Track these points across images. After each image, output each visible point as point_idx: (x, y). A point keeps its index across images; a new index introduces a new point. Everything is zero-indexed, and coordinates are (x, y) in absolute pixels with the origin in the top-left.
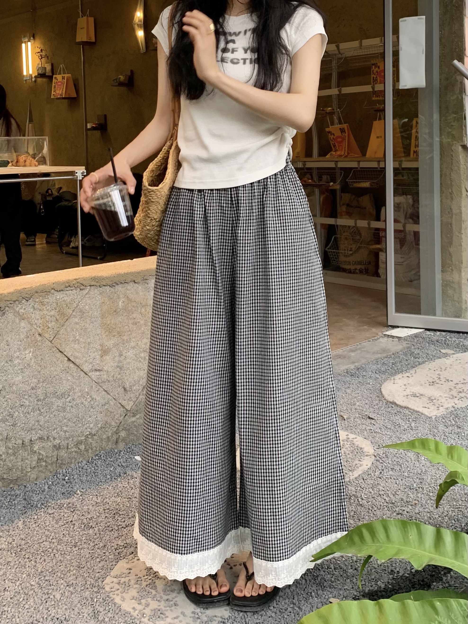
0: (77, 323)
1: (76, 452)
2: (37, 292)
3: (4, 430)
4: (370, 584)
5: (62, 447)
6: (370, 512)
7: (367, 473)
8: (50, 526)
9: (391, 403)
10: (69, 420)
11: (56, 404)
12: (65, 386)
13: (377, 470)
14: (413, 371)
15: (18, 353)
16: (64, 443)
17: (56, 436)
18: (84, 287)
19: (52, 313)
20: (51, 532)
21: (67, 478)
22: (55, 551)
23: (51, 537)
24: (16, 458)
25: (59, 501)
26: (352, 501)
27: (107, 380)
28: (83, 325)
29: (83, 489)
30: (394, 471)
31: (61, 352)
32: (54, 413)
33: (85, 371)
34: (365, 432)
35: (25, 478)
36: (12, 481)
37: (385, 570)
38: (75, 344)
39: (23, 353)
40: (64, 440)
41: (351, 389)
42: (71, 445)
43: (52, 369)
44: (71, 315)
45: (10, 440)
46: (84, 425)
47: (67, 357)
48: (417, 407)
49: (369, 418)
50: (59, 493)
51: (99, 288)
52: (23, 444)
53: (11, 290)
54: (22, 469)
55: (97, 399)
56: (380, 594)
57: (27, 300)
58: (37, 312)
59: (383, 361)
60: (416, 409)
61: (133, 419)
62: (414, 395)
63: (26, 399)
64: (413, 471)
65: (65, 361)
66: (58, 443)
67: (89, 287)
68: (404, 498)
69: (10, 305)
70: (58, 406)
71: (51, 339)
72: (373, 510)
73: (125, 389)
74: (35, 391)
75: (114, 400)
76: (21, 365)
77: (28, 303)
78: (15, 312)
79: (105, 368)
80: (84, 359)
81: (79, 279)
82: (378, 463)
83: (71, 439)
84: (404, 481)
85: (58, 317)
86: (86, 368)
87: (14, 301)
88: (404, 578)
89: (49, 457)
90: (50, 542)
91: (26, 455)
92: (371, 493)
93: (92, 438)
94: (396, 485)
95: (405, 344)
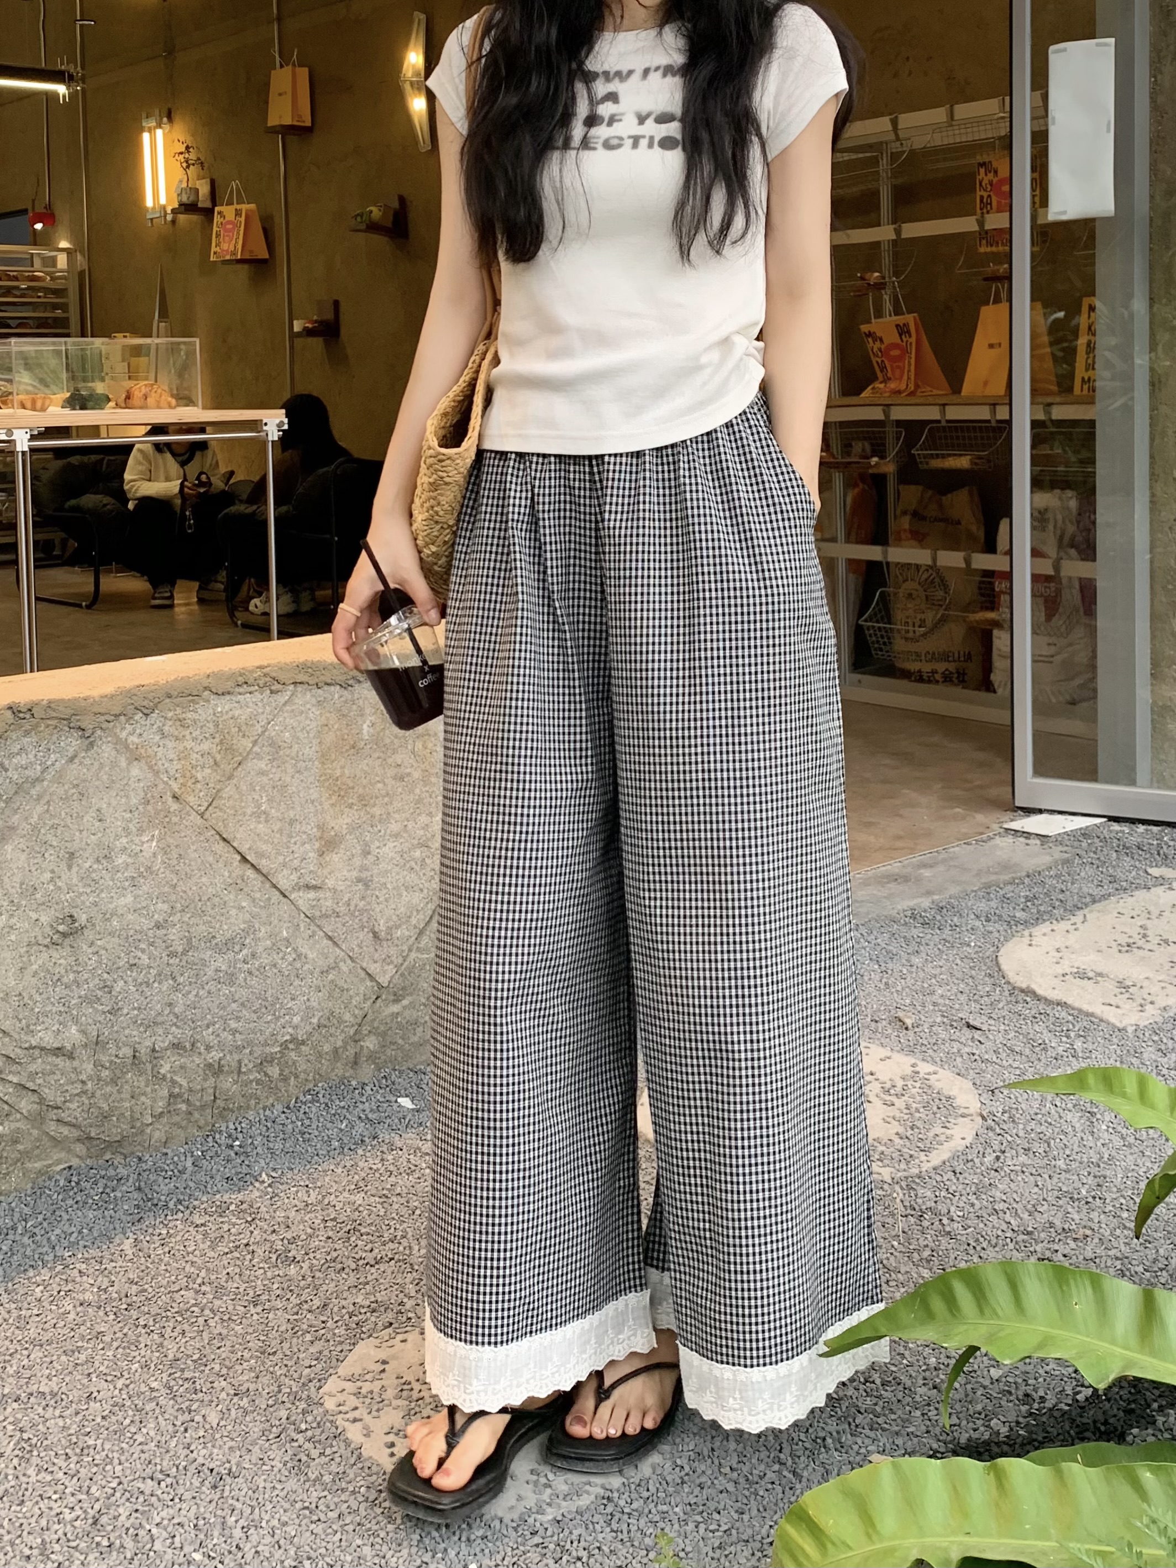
0: (262, 773)
1: (258, 1082)
2: (169, 696)
3: (90, 1021)
4: (971, 1425)
5: (226, 1068)
6: (972, 1251)
7: (963, 1156)
8: (197, 1252)
9: (1022, 991)
10: (243, 1004)
11: (214, 966)
12: (234, 923)
13: (989, 1150)
14: (1078, 918)
15: (124, 840)
16: (232, 1059)
17: (213, 1041)
18: (280, 687)
19: (206, 746)
20: (200, 1269)
21: (237, 1143)
22: (207, 1312)
23: (199, 1281)
24: (119, 1092)
25: (218, 1196)
26: (926, 1224)
27: (334, 911)
28: (277, 777)
29: (274, 1170)
30: (1031, 1154)
31: (224, 840)
32: (207, 988)
33: (283, 889)
34: (959, 1060)
35: (138, 1139)
36: (109, 1145)
37: (1010, 1393)
38: (259, 822)
39: (137, 840)
40: (230, 1052)
41: (924, 955)
42: (247, 1065)
43: (204, 879)
44: (248, 754)
45: (104, 1047)
46: (278, 1018)
47: (239, 853)
48: (1089, 1003)
49: (969, 1026)
50: (218, 1178)
51: (315, 691)
52: (134, 1056)
53: (109, 689)
54: (132, 1117)
55: (310, 956)
56: (995, 1449)
57: (146, 715)
58: (170, 744)
59: (1002, 892)
60: (1086, 1007)
61: (395, 1008)
62: (1082, 975)
63: (143, 951)
64: (1078, 1158)
65: (236, 863)
66: (216, 1058)
67: (291, 687)
68: (1058, 1223)
69: (105, 725)
70: (217, 971)
71: (203, 809)
72: (978, 1248)
73: (376, 935)
74: (164, 932)
75: (349, 961)
76: (131, 869)
77: (148, 722)
78: (118, 741)
79: (330, 883)
80: (281, 858)
81: (268, 666)
82: (991, 1134)
83: (247, 1051)
84: (1055, 1180)
85: (218, 757)
86: (285, 880)
87: (116, 716)
88: (1056, 1414)
89: (197, 1092)
90: (197, 1292)
91: (143, 1084)
92: (973, 1205)
93: (296, 1049)
94: (1036, 1190)
95: (1057, 853)
